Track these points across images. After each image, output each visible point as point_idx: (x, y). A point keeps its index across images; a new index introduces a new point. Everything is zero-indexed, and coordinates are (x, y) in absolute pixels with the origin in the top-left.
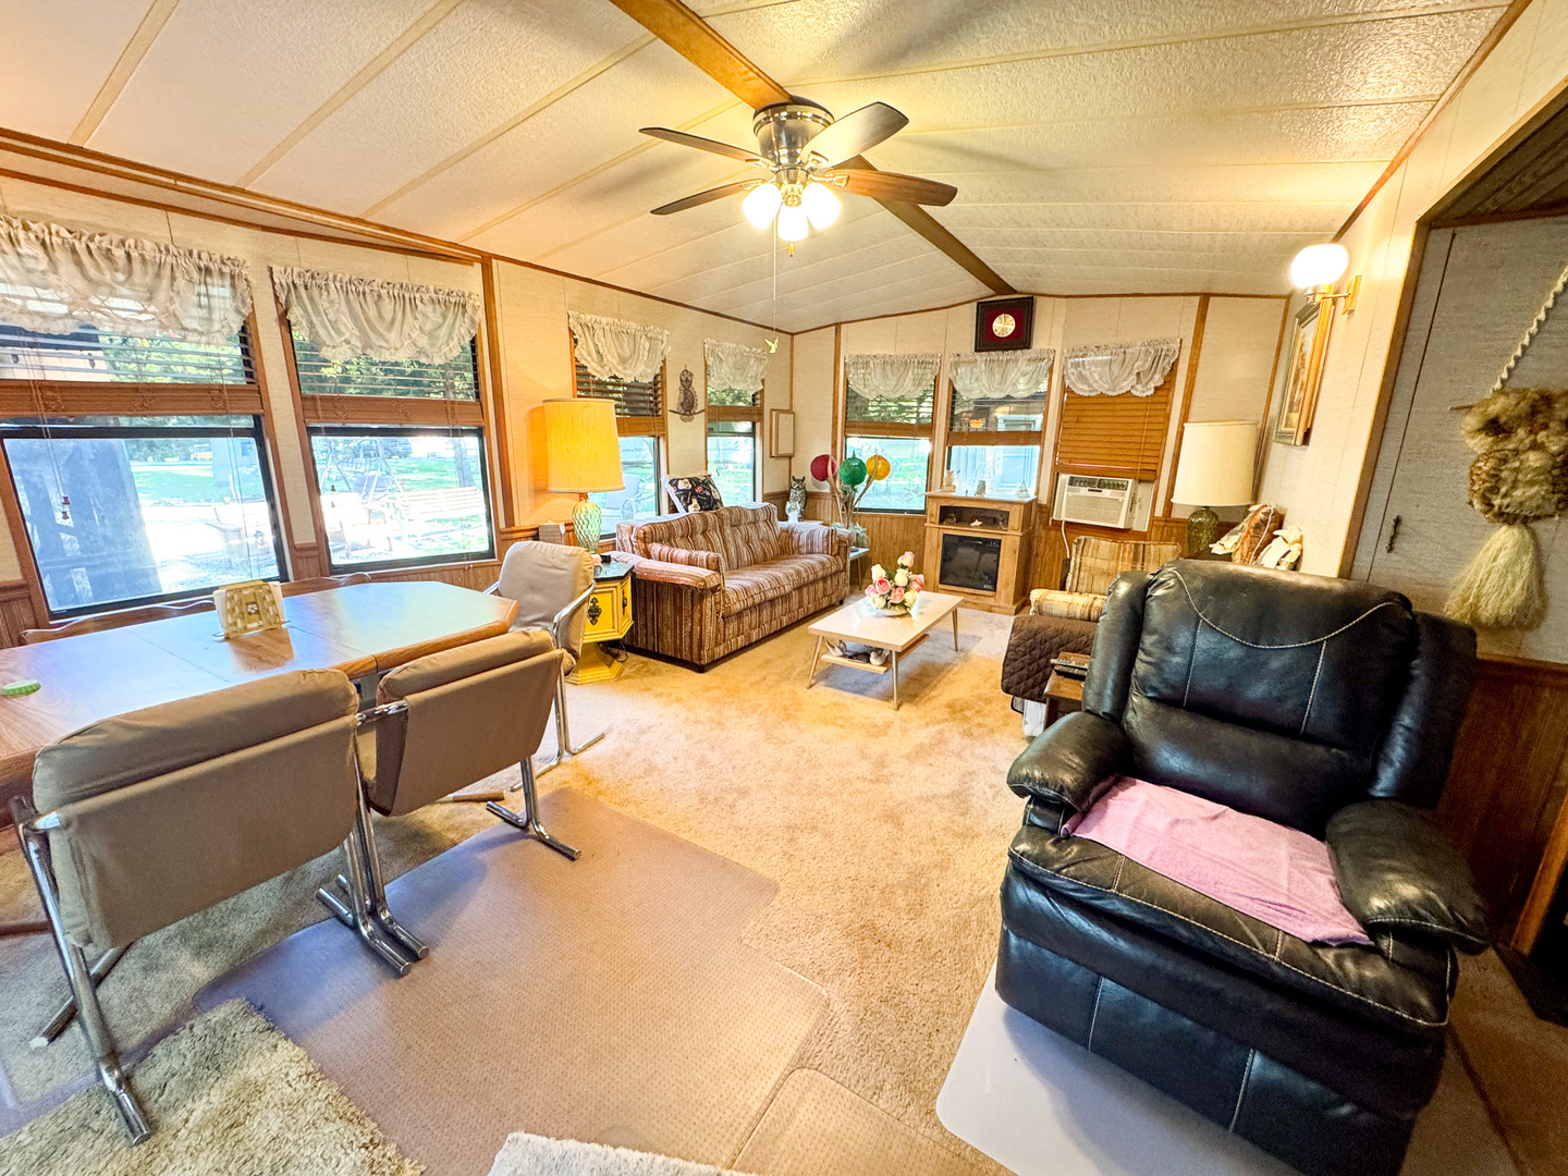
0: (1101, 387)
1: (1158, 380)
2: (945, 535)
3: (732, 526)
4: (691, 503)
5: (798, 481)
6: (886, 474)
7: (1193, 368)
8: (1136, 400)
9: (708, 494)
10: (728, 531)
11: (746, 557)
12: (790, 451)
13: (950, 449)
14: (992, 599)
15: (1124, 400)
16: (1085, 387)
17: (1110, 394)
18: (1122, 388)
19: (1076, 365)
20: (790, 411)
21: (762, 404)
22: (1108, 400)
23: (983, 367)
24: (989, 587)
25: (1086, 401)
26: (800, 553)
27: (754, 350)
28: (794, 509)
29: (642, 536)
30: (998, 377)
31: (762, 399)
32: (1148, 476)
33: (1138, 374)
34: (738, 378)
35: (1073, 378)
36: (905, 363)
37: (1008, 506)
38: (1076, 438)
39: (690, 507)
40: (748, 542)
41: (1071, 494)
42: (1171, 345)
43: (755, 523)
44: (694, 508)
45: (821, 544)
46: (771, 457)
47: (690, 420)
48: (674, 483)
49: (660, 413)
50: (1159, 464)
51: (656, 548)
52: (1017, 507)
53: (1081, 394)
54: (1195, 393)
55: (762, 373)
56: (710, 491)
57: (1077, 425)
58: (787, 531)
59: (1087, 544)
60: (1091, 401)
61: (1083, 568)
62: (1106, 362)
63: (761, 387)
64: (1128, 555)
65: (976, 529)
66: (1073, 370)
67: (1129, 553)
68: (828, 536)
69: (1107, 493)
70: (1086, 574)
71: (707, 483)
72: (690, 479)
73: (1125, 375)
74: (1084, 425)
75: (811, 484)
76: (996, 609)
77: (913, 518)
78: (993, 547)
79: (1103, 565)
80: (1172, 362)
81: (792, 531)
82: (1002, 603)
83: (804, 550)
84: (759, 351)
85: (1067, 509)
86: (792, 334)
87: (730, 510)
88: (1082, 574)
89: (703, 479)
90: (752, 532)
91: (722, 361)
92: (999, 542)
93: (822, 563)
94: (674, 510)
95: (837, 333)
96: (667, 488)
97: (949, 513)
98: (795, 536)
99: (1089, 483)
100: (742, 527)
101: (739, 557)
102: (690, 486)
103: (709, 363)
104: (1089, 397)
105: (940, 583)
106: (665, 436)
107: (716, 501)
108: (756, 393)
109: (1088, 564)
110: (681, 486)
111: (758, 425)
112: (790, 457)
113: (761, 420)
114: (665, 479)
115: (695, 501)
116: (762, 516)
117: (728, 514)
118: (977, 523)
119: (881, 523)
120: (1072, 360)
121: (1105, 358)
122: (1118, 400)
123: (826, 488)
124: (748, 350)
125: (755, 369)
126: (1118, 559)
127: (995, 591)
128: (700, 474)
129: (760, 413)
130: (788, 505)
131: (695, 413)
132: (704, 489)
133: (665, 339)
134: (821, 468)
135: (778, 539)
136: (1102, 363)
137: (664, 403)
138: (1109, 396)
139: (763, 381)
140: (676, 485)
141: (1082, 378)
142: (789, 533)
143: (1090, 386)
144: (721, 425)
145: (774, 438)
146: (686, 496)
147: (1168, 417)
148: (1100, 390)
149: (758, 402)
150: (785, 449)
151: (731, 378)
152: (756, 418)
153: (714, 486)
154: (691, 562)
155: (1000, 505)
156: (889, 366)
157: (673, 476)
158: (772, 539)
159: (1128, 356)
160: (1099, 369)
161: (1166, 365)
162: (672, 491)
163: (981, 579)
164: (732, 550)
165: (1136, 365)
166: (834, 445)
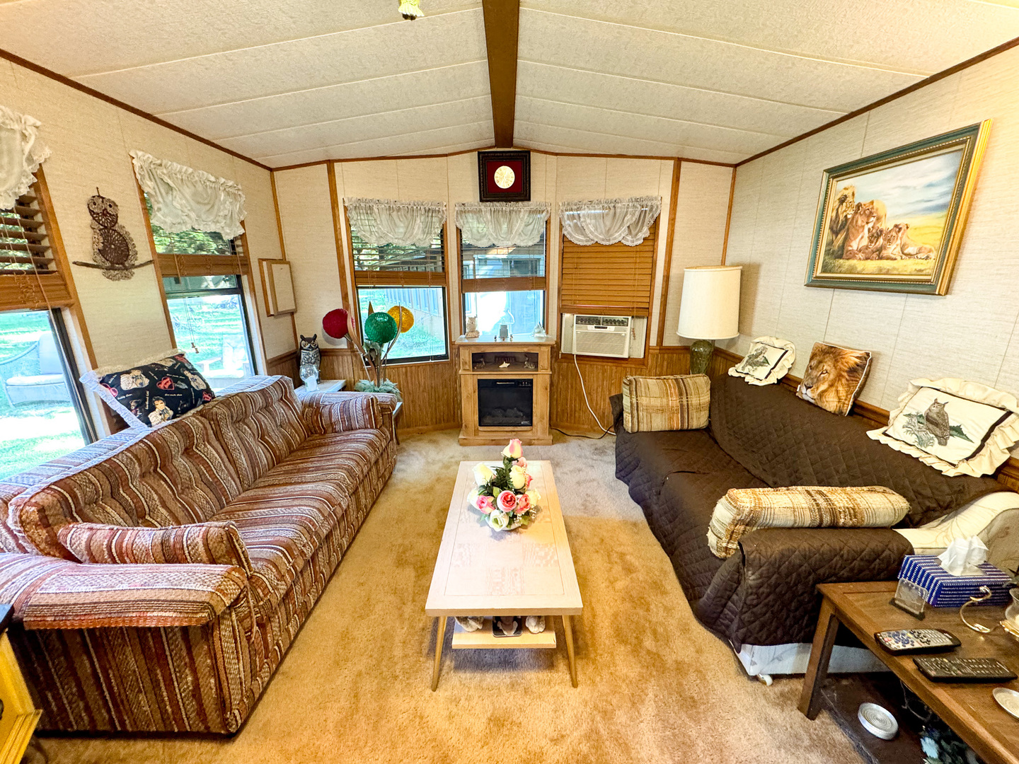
0: (596, 237)
1: (645, 232)
2: (479, 380)
3: (234, 423)
4: (153, 408)
5: (309, 340)
6: (410, 325)
7: (672, 221)
8: (626, 249)
9: (184, 386)
10: (230, 433)
11: (263, 457)
12: (291, 307)
13: (464, 295)
14: (530, 434)
15: (615, 249)
16: (581, 237)
17: (604, 243)
18: (615, 238)
19: (573, 217)
20: (283, 261)
21: (246, 251)
22: (604, 249)
23: (489, 217)
24: (526, 422)
25: (582, 250)
26: (334, 431)
27: (222, 180)
28: (309, 373)
29: (35, 517)
30: (505, 226)
31: (245, 245)
32: (643, 312)
33: (629, 227)
34: (204, 217)
35: (569, 229)
36: (411, 210)
37: (537, 348)
38: (578, 282)
39: (153, 417)
40: (262, 436)
41: (579, 331)
42: (654, 202)
43: (267, 407)
44: (160, 416)
45: (360, 418)
46: (269, 315)
47: (127, 277)
48: (110, 381)
49: (52, 267)
50: (650, 303)
51: (77, 535)
52: (543, 349)
53: (578, 243)
54: (675, 243)
55: (240, 212)
56: (187, 381)
57: (578, 271)
58: (310, 405)
59: (639, 384)
60: (586, 250)
61: (640, 408)
62: (599, 214)
63: (241, 231)
64: (674, 391)
65: (505, 372)
66: (568, 222)
67: (675, 389)
68: (368, 406)
69: (611, 329)
70: (645, 414)
71: (179, 368)
72: (145, 370)
73: (616, 228)
74: (582, 271)
75: (323, 341)
76: (536, 442)
77: (437, 364)
78: (525, 389)
79: (656, 402)
80: (655, 216)
81: (318, 404)
82: (539, 434)
83: (339, 427)
84: (230, 183)
85: (577, 344)
86: (271, 170)
87: (227, 401)
88: (641, 414)
89: (170, 364)
90: (266, 421)
91: (171, 189)
92: (531, 381)
93: (371, 444)
94: (119, 424)
95: (331, 172)
96: (97, 393)
97: (481, 359)
98: (326, 411)
99: (596, 322)
100: (250, 420)
101: (253, 463)
102: (146, 382)
103: (146, 189)
104: (585, 246)
105: (480, 425)
106: (75, 306)
107: (199, 394)
108: (236, 238)
109: (644, 403)
110: (127, 383)
111: (245, 279)
112: (292, 313)
113: (249, 272)
114: (89, 378)
115: (160, 405)
116: (276, 396)
117: (225, 410)
118: (505, 365)
119: (406, 372)
120: (567, 213)
121: (598, 211)
122: (610, 249)
123: (342, 344)
124: (213, 179)
125: (227, 205)
126: (668, 396)
127: (531, 424)
128: (161, 357)
129: (246, 263)
130: (303, 371)
131: (134, 266)
132: (176, 381)
133: (30, 131)
134: (336, 323)
135: (302, 417)
136: (595, 217)
137: (59, 249)
138: (603, 246)
139: (242, 223)
140: (116, 385)
141: (580, 230)
142: (314, 408)
143: (586, 236)
144: (188, 281)
145: (268, 294)
146: (141, 401)
147: (654, 263)
148: (596, 240)
149: (239, 250)
150: (285, 304)
151: (193, 215)
152: (240, 270)
153: (193, 371)
154: (171, 554)
155: (530, 348)
156: (395, 213)
157: (106, 370)
158: (294, 420)
159: (618, 211)
160: (593, 221)
161: (649, 220)
162: (109, 396)
163: (517, 417)
164: (243, 461)
165: (626, 219)
166: (345, 297)
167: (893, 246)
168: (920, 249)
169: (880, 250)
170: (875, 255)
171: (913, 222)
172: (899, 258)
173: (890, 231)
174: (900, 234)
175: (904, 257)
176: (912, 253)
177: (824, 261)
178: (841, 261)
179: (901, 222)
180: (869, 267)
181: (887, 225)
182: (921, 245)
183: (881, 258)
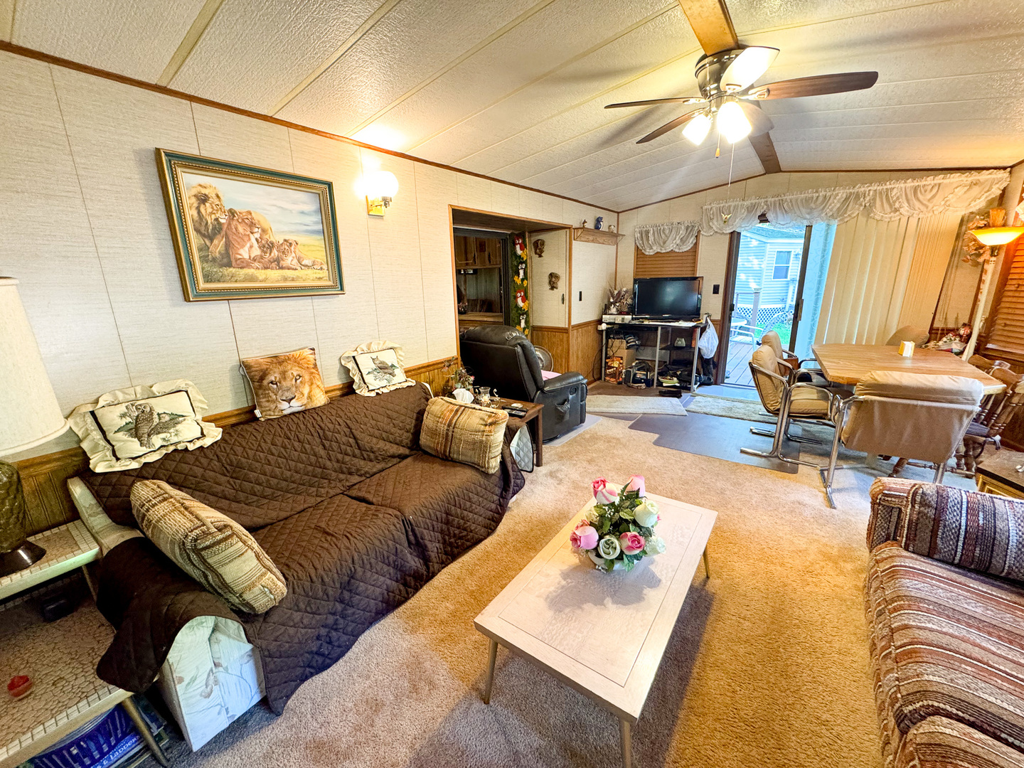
167: (290, 258)
168: (314, 262)
169: (277, 261)
170: (274, 265)
171: (302, 239)
172: (299, 268)
173: (282, 244)
174: (292, 248)
175: (303, 267)
176: (309, 265)
177: (203, 269)
178: (232, 270)
179: (291, 238)
180: (273, 277)
181: (277, 238)
182: (313, 259)
183: (282, 268)
